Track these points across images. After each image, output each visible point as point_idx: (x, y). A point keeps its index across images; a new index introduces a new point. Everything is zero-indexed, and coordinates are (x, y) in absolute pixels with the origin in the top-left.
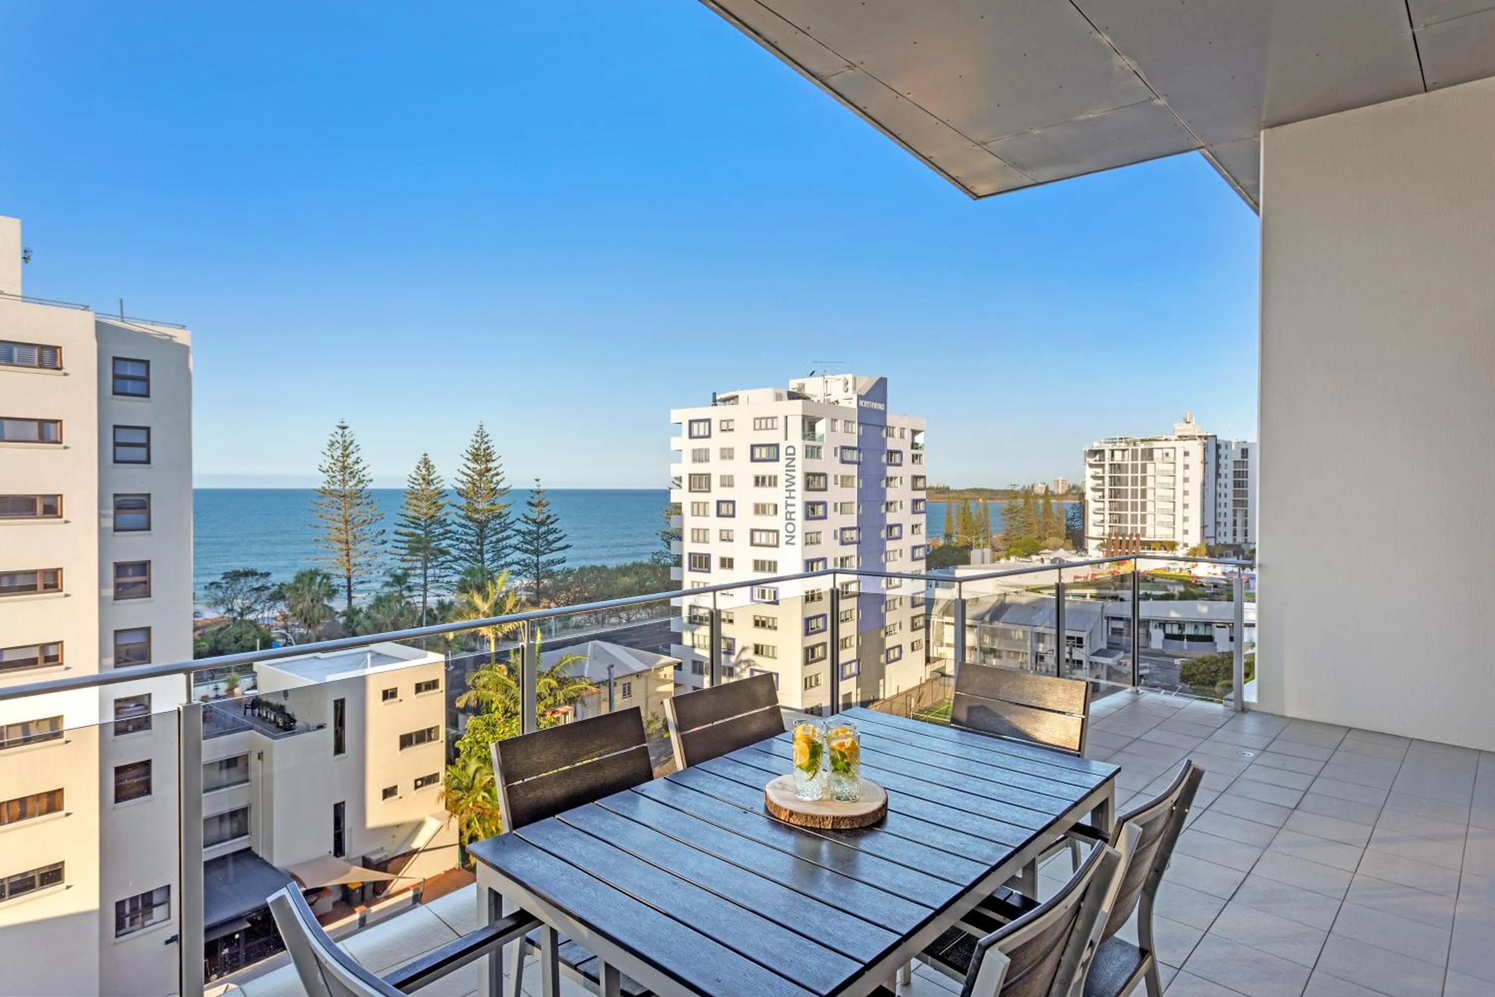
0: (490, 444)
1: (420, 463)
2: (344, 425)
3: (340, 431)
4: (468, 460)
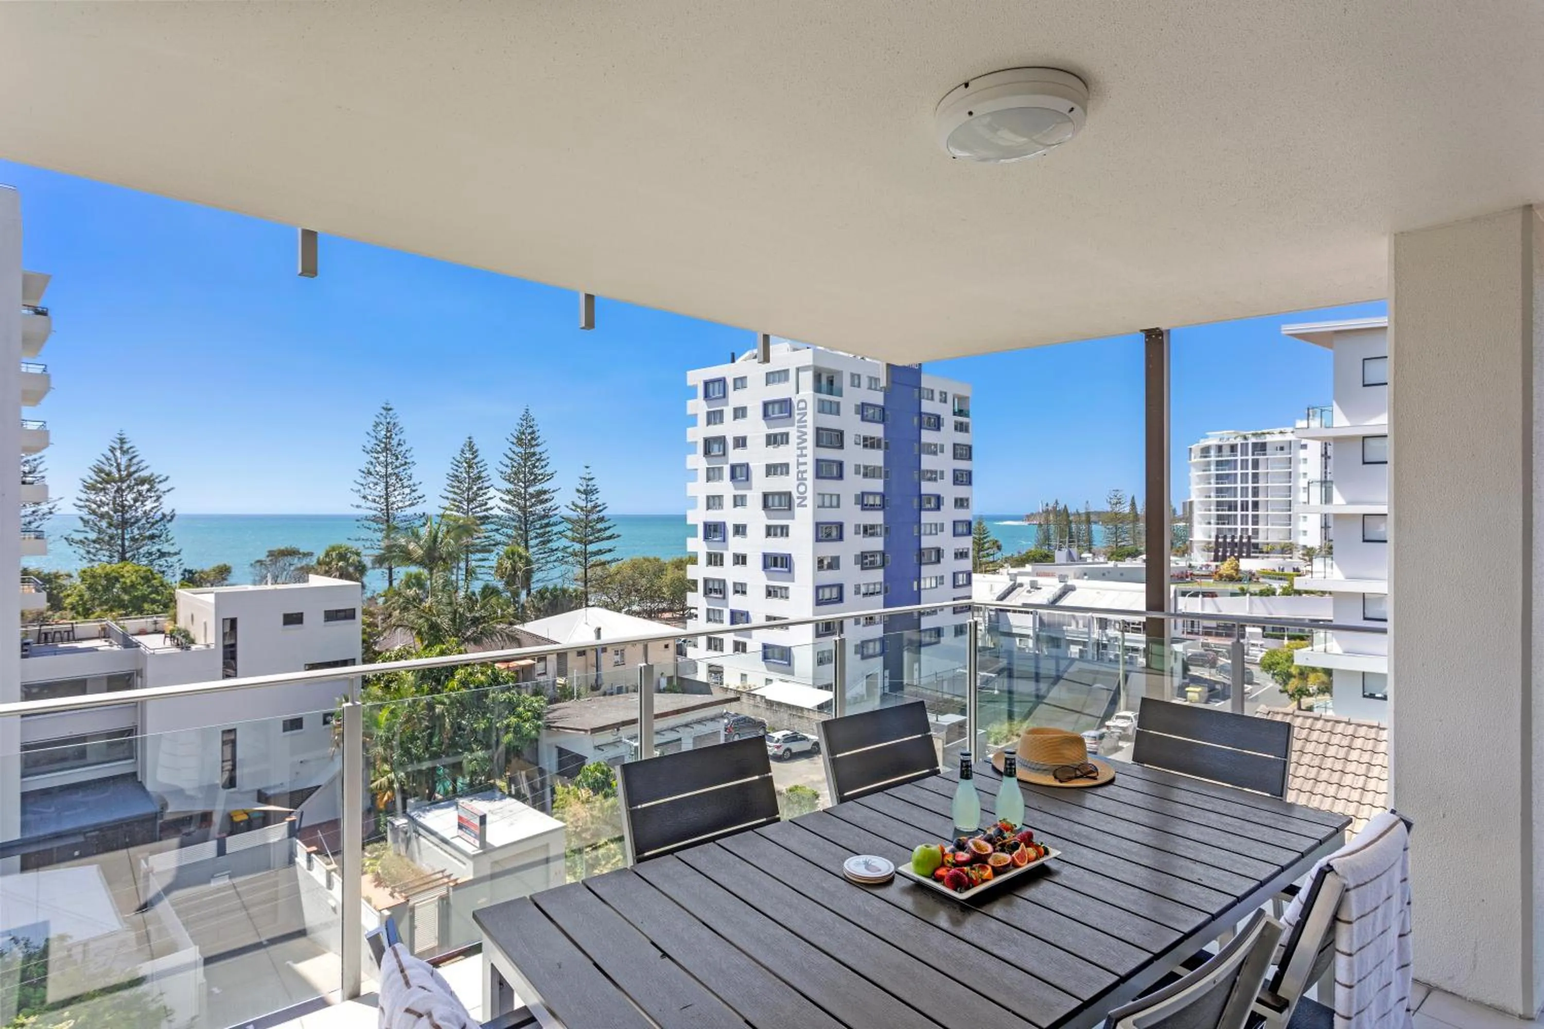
0: (535, 429)
1: (465, 445)
2: (389, 407)
3: (384, 412)
4: (513, 443)
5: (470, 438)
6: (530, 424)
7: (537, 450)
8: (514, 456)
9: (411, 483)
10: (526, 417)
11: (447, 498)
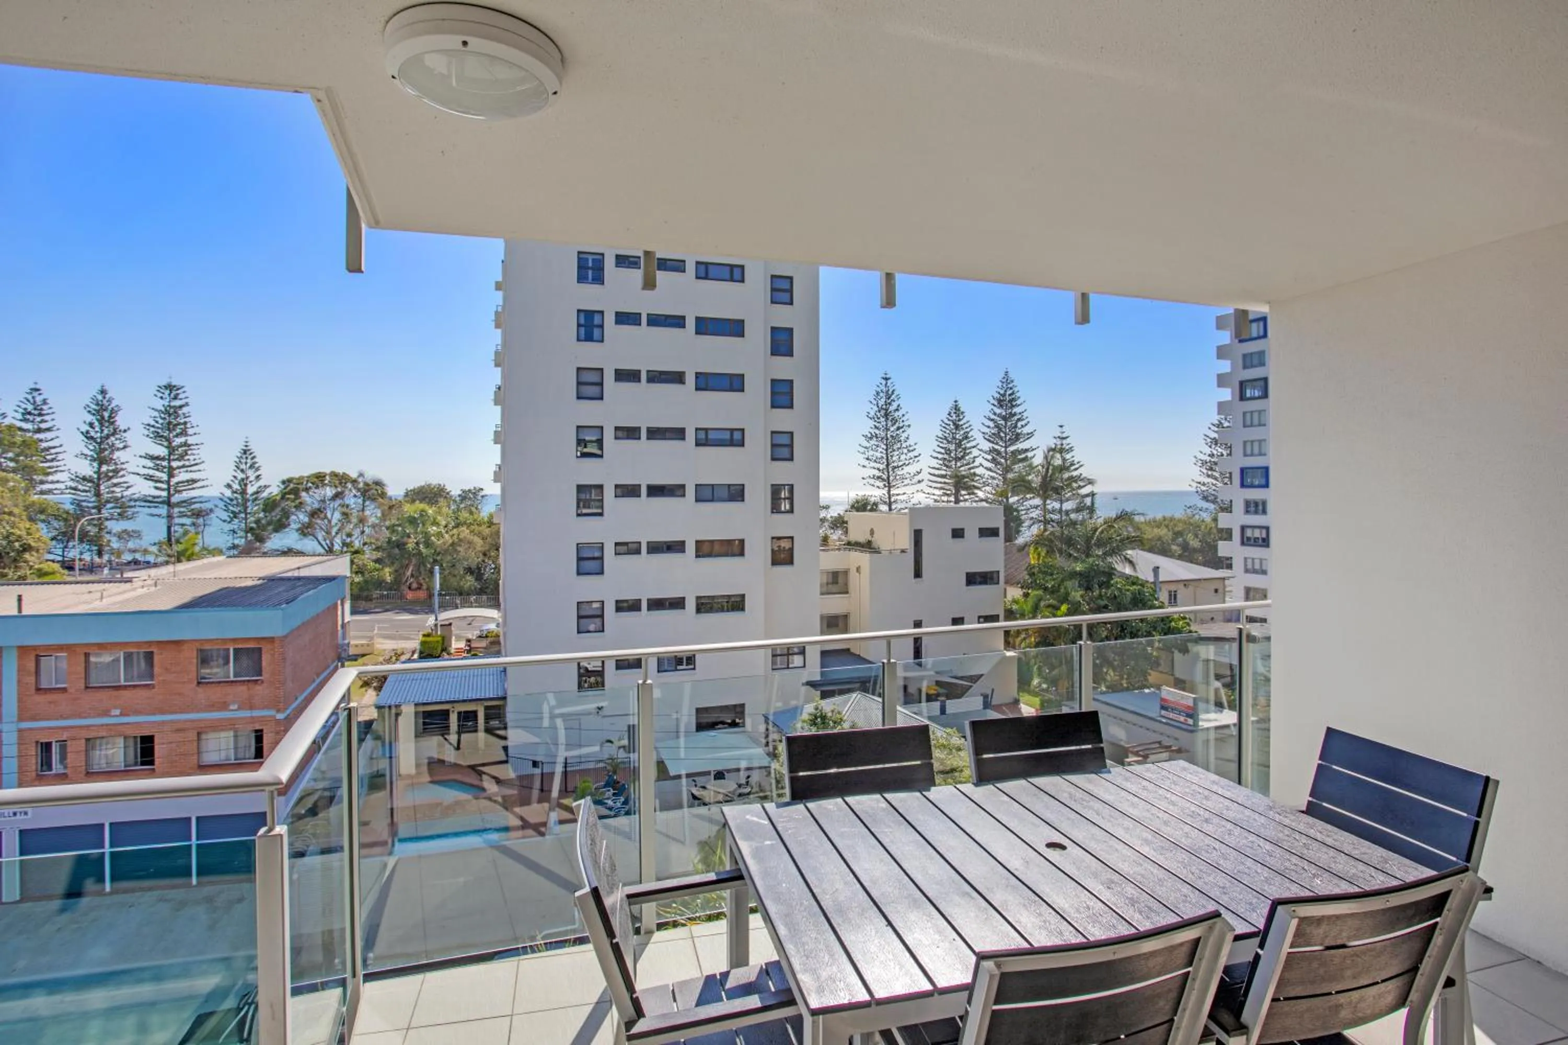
0: (1015, 390)
1: (951, 408)
2: (888, 376)
3: (884, 382)
4: (994, 405)
5: (956, 401)
6: (1010, 386)
7: (1016, 410)
8: (995, 417)
9: (908, 444)
10: (1007, 380)
11: (937, 458)
